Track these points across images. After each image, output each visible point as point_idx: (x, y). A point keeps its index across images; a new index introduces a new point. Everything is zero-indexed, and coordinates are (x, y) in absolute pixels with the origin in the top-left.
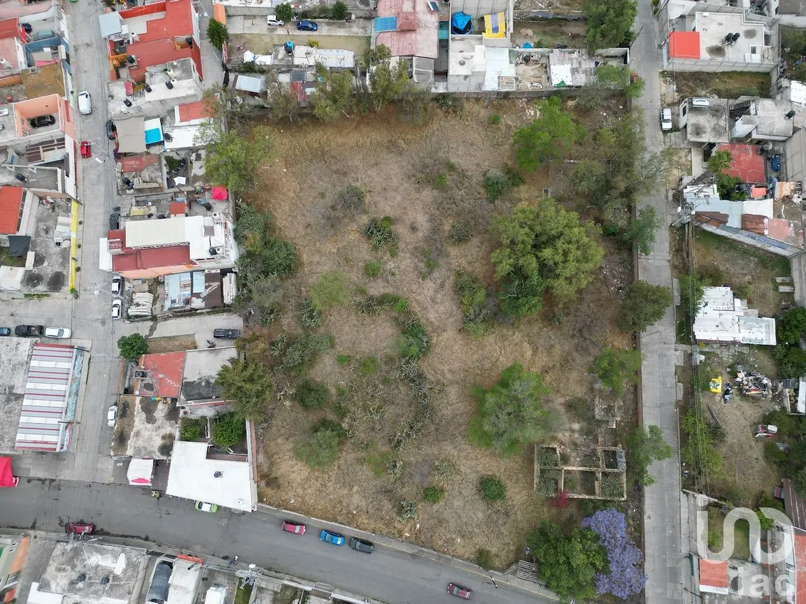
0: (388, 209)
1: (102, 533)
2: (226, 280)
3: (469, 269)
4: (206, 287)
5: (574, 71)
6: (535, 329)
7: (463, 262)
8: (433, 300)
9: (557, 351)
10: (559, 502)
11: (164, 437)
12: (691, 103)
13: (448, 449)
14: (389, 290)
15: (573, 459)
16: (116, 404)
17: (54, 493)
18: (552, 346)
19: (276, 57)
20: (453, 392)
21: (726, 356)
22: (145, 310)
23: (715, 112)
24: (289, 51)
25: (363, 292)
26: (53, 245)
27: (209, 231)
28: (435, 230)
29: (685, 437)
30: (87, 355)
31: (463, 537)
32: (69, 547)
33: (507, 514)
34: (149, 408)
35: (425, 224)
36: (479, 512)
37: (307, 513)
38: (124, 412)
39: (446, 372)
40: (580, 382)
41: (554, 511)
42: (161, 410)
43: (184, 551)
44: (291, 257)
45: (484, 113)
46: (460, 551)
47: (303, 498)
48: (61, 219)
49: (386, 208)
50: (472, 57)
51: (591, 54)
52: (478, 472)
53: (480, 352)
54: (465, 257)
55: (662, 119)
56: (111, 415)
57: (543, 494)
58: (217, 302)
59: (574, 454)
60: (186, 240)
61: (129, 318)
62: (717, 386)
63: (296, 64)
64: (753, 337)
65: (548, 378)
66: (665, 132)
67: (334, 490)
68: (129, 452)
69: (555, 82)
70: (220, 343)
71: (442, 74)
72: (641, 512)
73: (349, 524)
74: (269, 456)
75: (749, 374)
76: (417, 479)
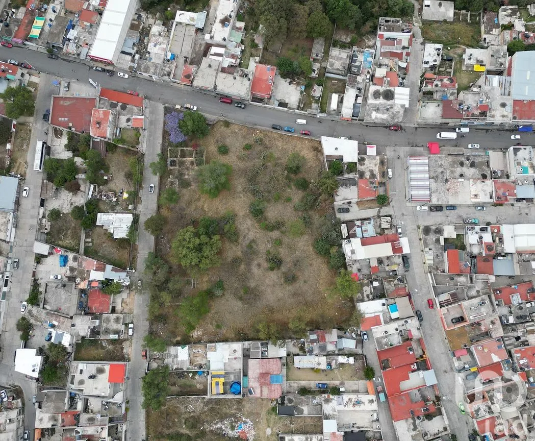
0: (272, 275)
1: (386, 127)
2: (346, 234)
3: (232, 245)
4: (355, 231)
5: (176, 356)
6: (202, 218)
7: (235, 249)
8: (249, 229)
9: (193, 207)
10: (195, 146)
11: (364, 164)
12: (119, 336)
13: (241, 165)
14: (270, 234)
15: (189, 163)
16: (390, 178)
17: (411, 141)
18: (195, 210)
19: (336, 361)
20: (240, 188)
21: (119, 208)
22: (383, 219)
23: (107, 332)
24: (329, 364)
25: (282, 232)
26: (433, 249)
27: (353, 252)
28: (249, 264)
29: (141, 173)
30: (407, 199)
31: (235, 132)
32: (396, 120)
33: (217, 141)
34: (373, 176)
35: (253, 267)
36: (228, 141)
37: (300, 138)
38: (384, 174)
39: (243, 197)
40: (184, 195)
41: (198, 143)
42: (367, 175)
43: (351, 122)
44: (316, 247)
45: (224, 330)
46: (236, 127)
47: (302, 144)
48: (432, 262)
49: (274, 276)
50: (230, 355)
51: (167, 367)
52: (229, 156)
53: (227, 206)
54: (233, 251)
55: (133, 329)
56: (390, 173)
57: (202, 148)
58: (350, 224)
59: (188, 165)
60: (363, 247)
61: (390, 216)
62: (126, 196)
63: (325, 357)
64: (108, 216)
65: (197, 196)
66: (132, 323)
67: (289, 147)
68: (378, 158)
69: (187, 348)
70: (346, 206)
71: (246, 356)
72: (163, 144)
73: (282, 134)
74: (318, 159)
75: (111, 201)
76: (254, 153)
